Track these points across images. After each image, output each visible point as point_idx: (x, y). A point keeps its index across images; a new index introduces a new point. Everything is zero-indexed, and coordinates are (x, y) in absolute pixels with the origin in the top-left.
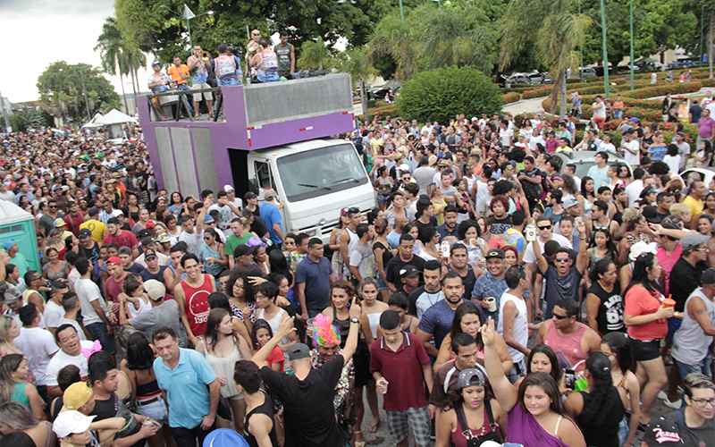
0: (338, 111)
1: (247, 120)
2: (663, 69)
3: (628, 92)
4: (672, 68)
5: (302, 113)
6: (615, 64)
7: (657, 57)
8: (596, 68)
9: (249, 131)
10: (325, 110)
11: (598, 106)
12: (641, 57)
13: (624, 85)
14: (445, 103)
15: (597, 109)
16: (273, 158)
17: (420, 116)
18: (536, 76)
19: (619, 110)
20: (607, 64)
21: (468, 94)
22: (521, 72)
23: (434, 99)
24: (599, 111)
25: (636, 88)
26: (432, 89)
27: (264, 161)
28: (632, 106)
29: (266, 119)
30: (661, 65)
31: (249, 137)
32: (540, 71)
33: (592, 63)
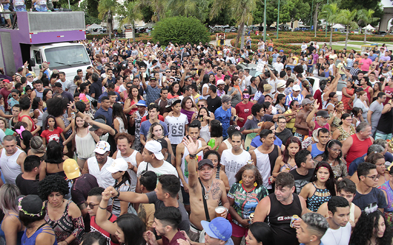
0: (77, 29)
1: (30, 29)
2: (292, 31)
3: (275, 40)
4: (296, 30)
5: (59, 29)
6: (269, 25)
7: (290, 24)
8: (259, 27)
9: (30, 35)
10: (70, 28)
11: (260, 44)
12: (282, 23)
13: (273, 36)
14: (179, 36)
15: (260, 46)
16: (42, 49)
17: (165, 42)
18: (228, 28)
19: (271, 47)
20: (264, 25)
21: (192, 32)
22: (220, 25)
23: (173, 33)
24: (261, 47)
25: (279, 38)
26: (172, 27)
27: (38, 50)
28: (277, 46)
29: (40, 30)
30: (291, 28)
31: (31, 38)
32: (230, 25)
33: (258, 24)
